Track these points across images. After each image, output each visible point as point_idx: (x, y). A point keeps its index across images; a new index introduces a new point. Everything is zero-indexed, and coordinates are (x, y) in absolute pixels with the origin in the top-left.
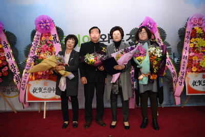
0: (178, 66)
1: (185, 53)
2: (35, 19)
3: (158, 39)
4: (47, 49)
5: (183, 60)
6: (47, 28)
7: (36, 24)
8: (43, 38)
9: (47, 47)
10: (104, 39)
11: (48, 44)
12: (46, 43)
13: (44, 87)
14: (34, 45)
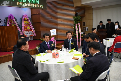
0: (21, 29)
1: (23, 25)
3: (15, 21)
5: (22, 27)
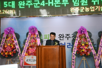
0: (97, 51)
1: (101, 44)
2: (28, 27)
3: (88, 37)
4: (34, 41)
5: (100, 48)
6: (34, 32)
7: (29, 30)
8: (32, 36)
9: (34, 40)
10: (60, 37)
11: (34, 39)
12: (33, 38)
13: (32, 59)
14: (28, 39)
